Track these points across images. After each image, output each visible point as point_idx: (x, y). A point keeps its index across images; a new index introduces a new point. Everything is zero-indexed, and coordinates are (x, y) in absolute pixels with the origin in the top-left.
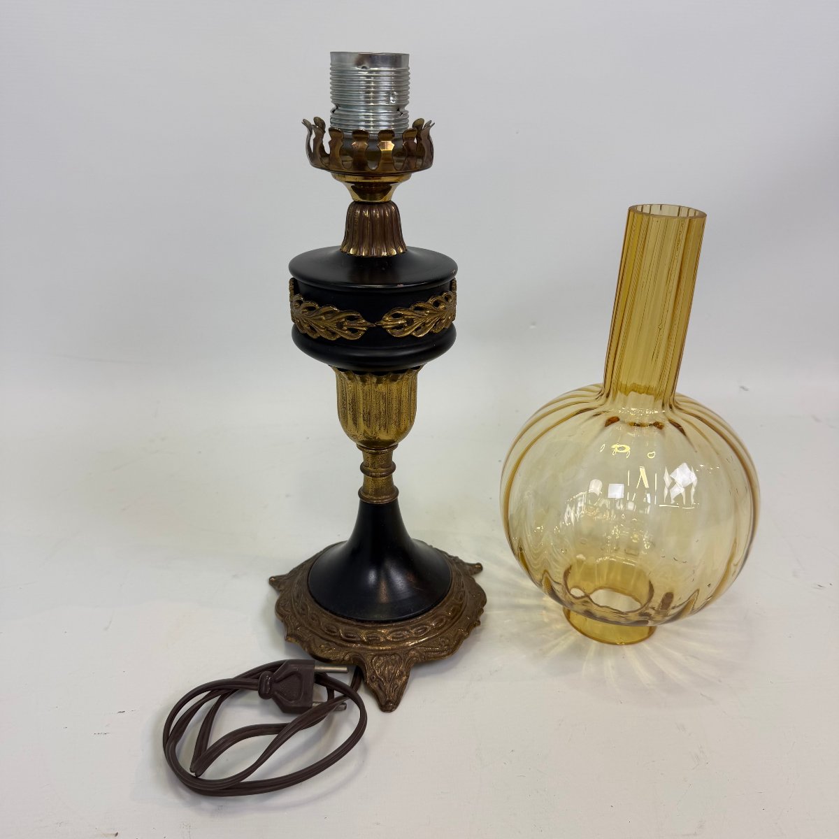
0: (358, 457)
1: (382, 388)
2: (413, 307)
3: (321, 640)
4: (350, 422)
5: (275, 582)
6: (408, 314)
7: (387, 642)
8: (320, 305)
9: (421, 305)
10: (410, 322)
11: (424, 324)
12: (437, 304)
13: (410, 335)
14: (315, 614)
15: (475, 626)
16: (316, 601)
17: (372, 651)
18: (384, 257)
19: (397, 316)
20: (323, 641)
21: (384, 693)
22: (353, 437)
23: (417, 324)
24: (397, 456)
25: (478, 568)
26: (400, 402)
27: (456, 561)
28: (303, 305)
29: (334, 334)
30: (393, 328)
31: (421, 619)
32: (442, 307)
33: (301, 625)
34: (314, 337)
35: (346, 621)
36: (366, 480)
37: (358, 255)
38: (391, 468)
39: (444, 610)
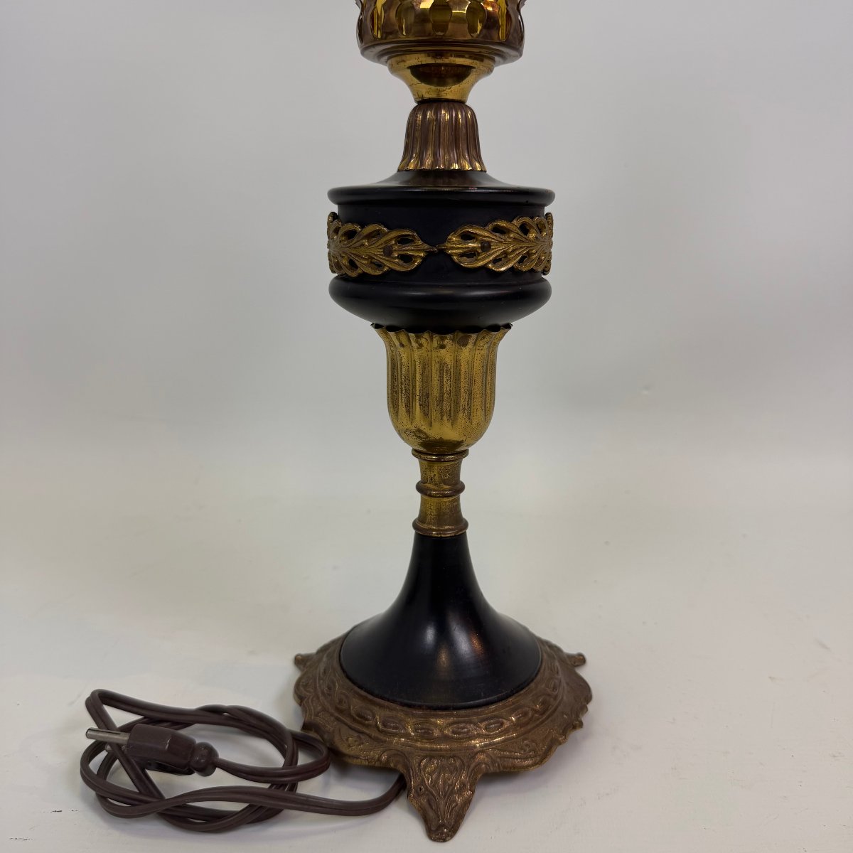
0: (412, 470)
1: (447, 355)
2: (490, 226)
3: (350, 730)
4: (402, 410)
5: (300, 661)
6: (483, 233)
7: (446, 738)
8: (363, 227)
9: (503, 224)
10: (486, 247)
11: (506, 254)
12: (524, 229)
13: (484, 268)
14: (344, 694)
15: (575, 728)
16: (348, 677)
17: (421, 749)
18: (454, 170)
19: (467, 237)
20: (352, 732)
21: (436, 812)
22: (403, 433)
23: (497, 251)
24: (469, 470)
25: (580, 660)
26: (471, 381)
28: (341, 232)
29: (380, 266)
30: (461, 255)
31: (496, 710)
32: (532, 236)
33: (325, 710)
34: (355, 275)
35: (386, 703)
36: (423, 503)
37: (418, 168)
38: (458, 488)
39: (526, 699)
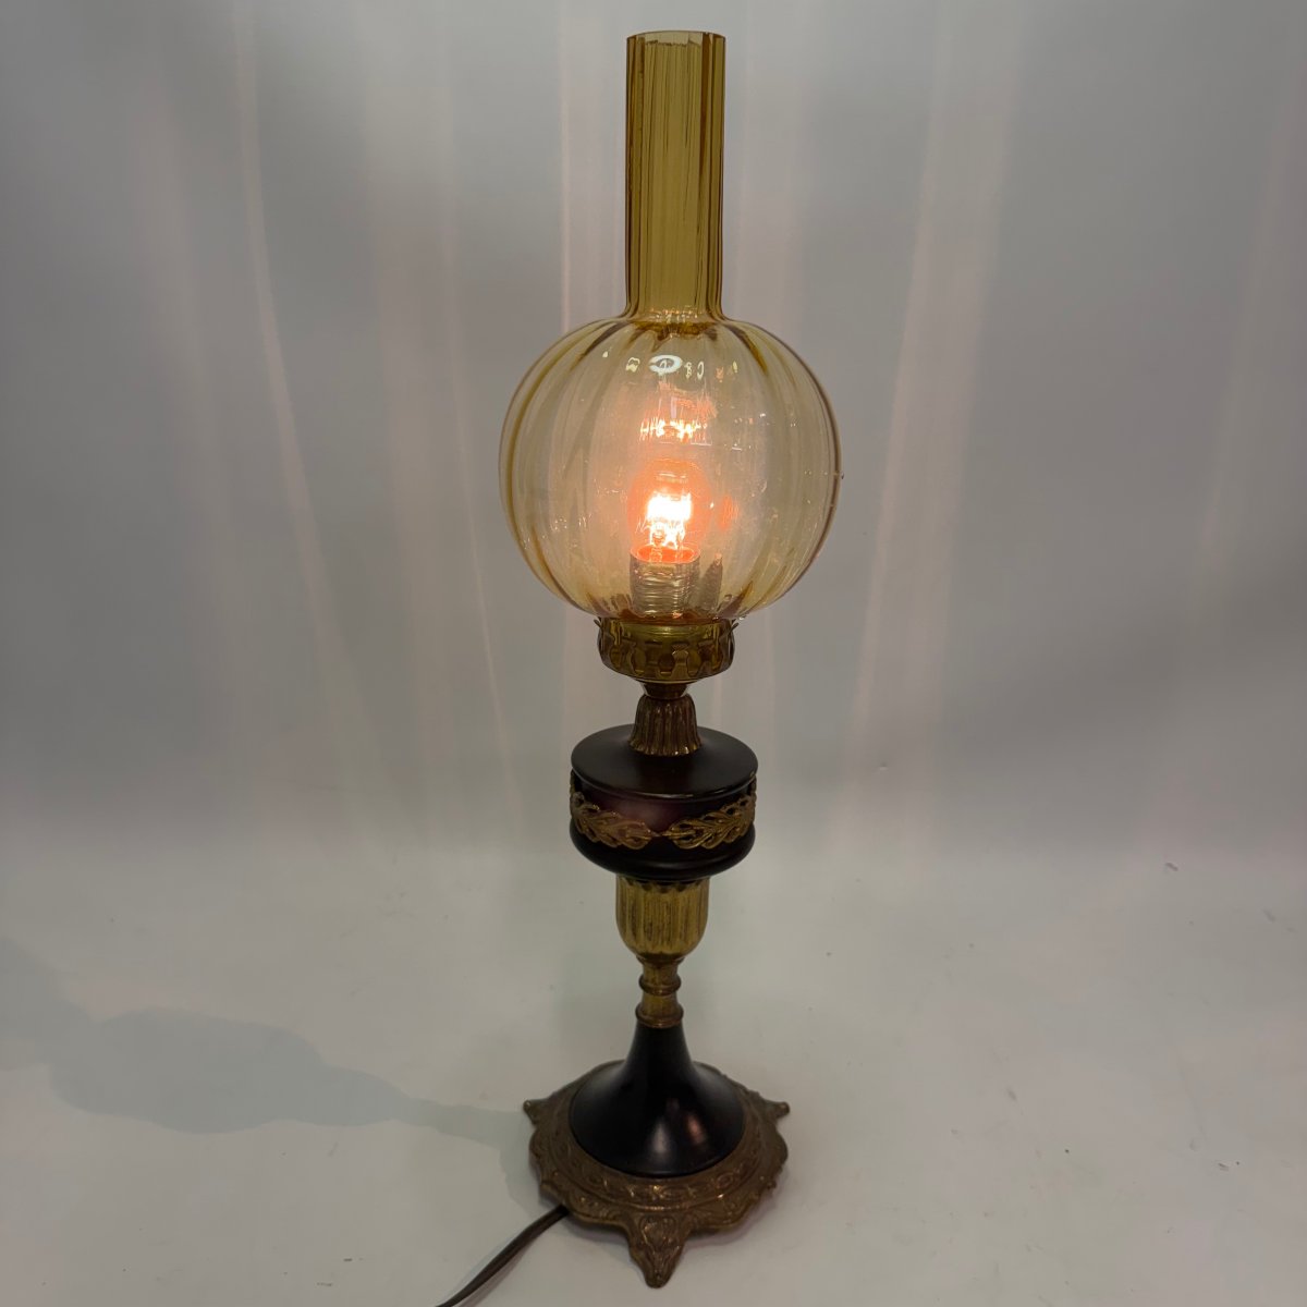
0: (638, 969)
1: (667, 897)
2: (702, 818)
3: (582, 1191)
4: (629, 932)
5: (532, 1109)
6: (697, 824)
7: (659, 1202)
8: (601, 809)
9: (712, 815)
10: (699, 833)
11: (716, 834)
12: (731, 811)
13: (700, 847)
14: (576, 1159)
15: (769, 1188)
16: (578, 1141)
17: (643, 1211)
19: (684, 827)
20: (584, 1194)
21: (653, 1264)
22: (633, 949)
23: (707, 835)
24: (682, 970)
25: (782, 1110)
26: (687, 913)
27: (754, 1098)
28: (583, 806)
29: (615, 840)
30: (680, 839)
31: (704, 1176)
32: (737, 814)
33: (558, 1170)
34: (594, 840)
35: (614, 1171)
36: (645, 998)
37: (647, 752)
38: (676, 984)
39: (732, 1167)
